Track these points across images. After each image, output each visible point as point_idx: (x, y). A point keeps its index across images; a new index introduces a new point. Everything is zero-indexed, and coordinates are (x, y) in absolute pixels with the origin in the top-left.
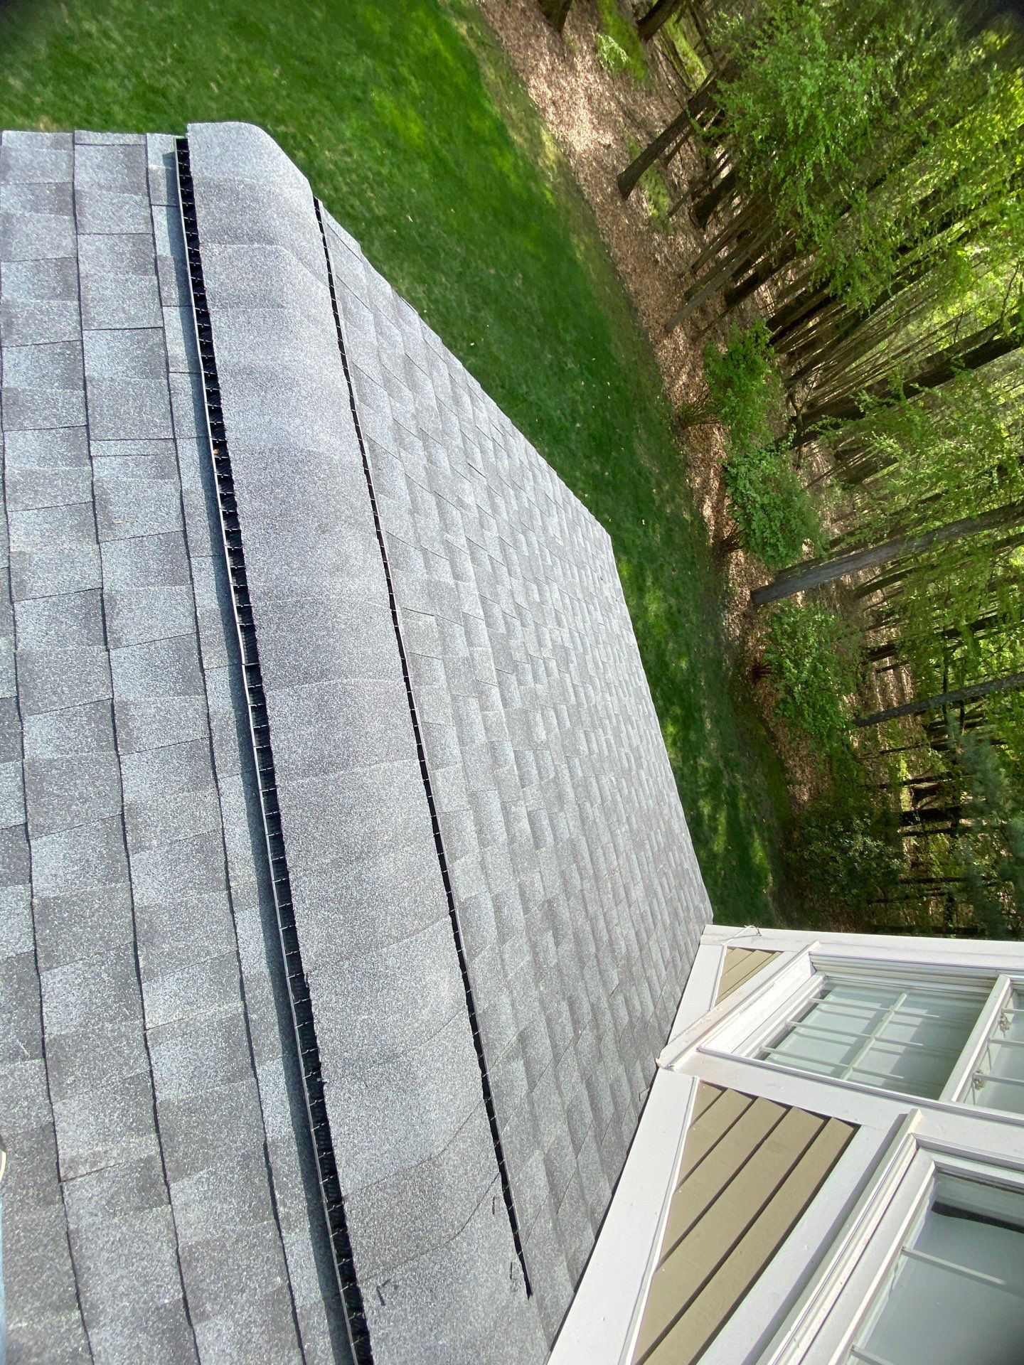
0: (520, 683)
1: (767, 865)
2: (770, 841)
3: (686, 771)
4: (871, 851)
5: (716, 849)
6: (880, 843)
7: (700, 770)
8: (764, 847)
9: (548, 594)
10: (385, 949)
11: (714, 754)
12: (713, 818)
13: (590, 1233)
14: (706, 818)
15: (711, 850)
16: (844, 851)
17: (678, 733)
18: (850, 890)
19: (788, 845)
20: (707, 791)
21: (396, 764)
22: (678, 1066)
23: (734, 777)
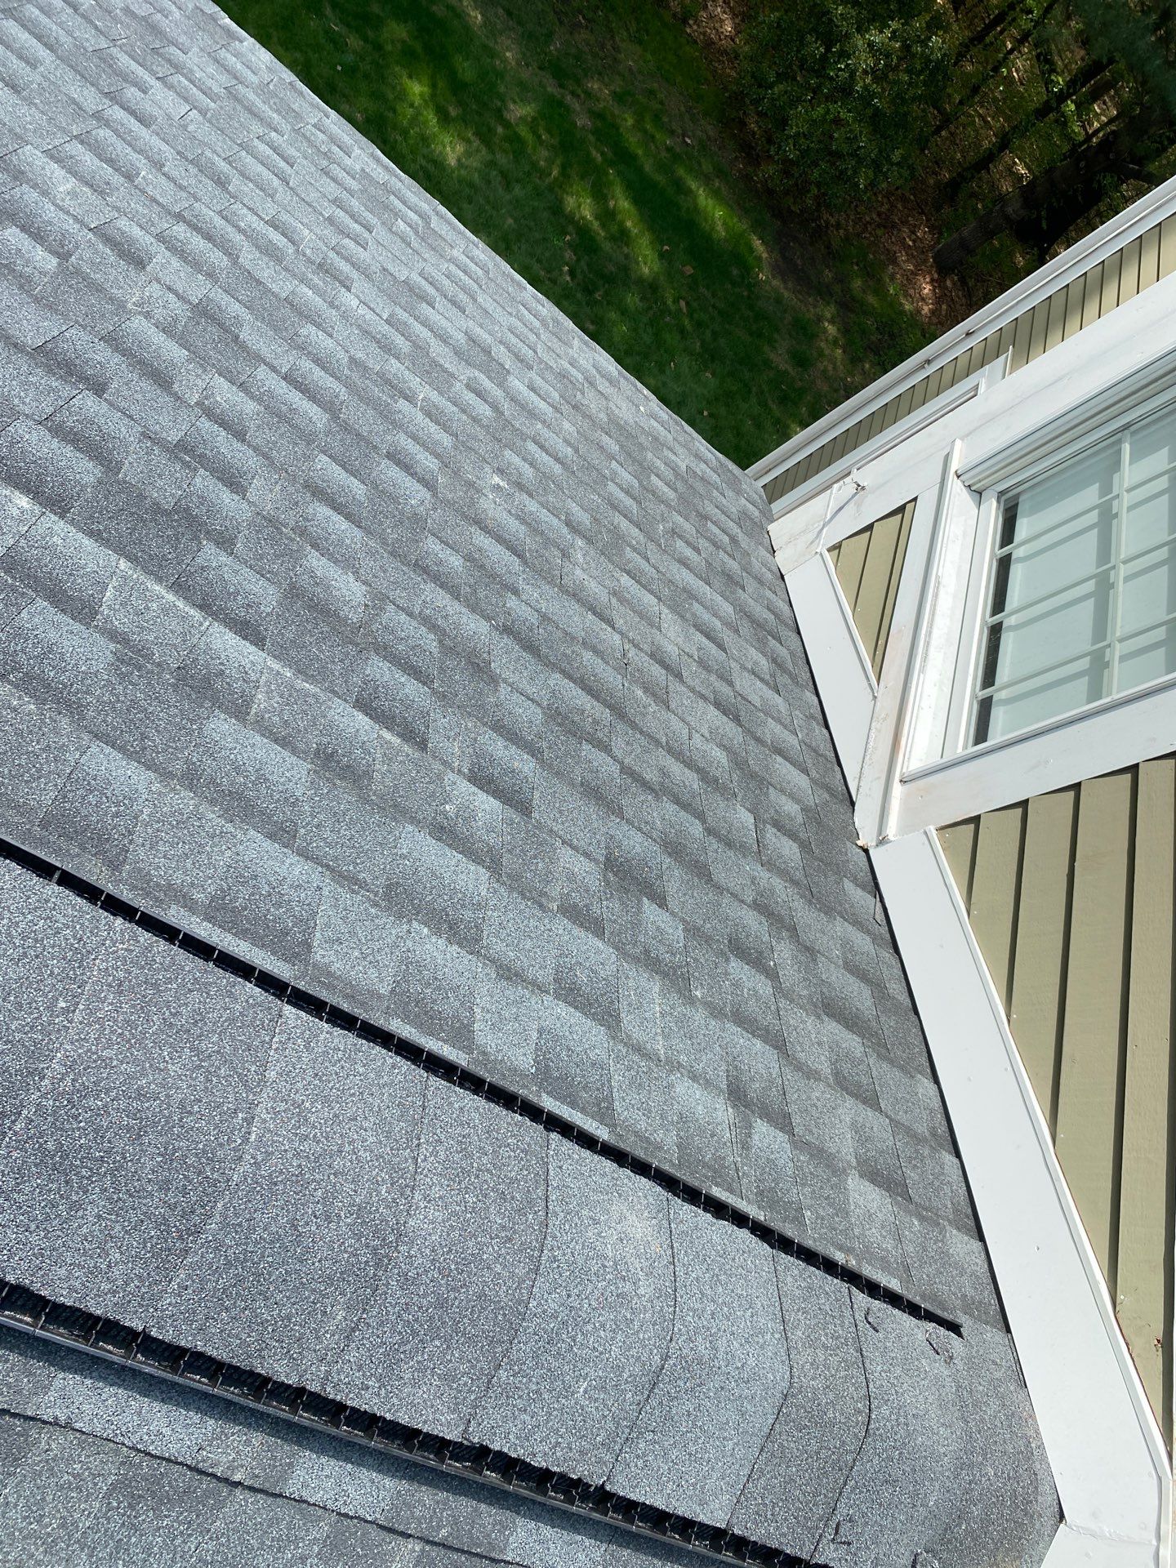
0: (225, 542)
1: (741, 226)
2: (720, 173)
3: (502, 159)
4: (888, 56)
5: (646, 270)
6: (894, 25)
7: (523, 131)
8: (716, 194)
9: (50, 212)
10: (533, 1304)
11: (525, 75)
12: (607, 216)
13: (949, 1159)
14: (596, 225)
15: (640, 281)
16: (846, 91)
17: (434, 86)
18: (888, 159)
19: (751, 153)
20: (564, 167)
21: (272, 1075)
22: (891, 830)
23: (588, 94)
